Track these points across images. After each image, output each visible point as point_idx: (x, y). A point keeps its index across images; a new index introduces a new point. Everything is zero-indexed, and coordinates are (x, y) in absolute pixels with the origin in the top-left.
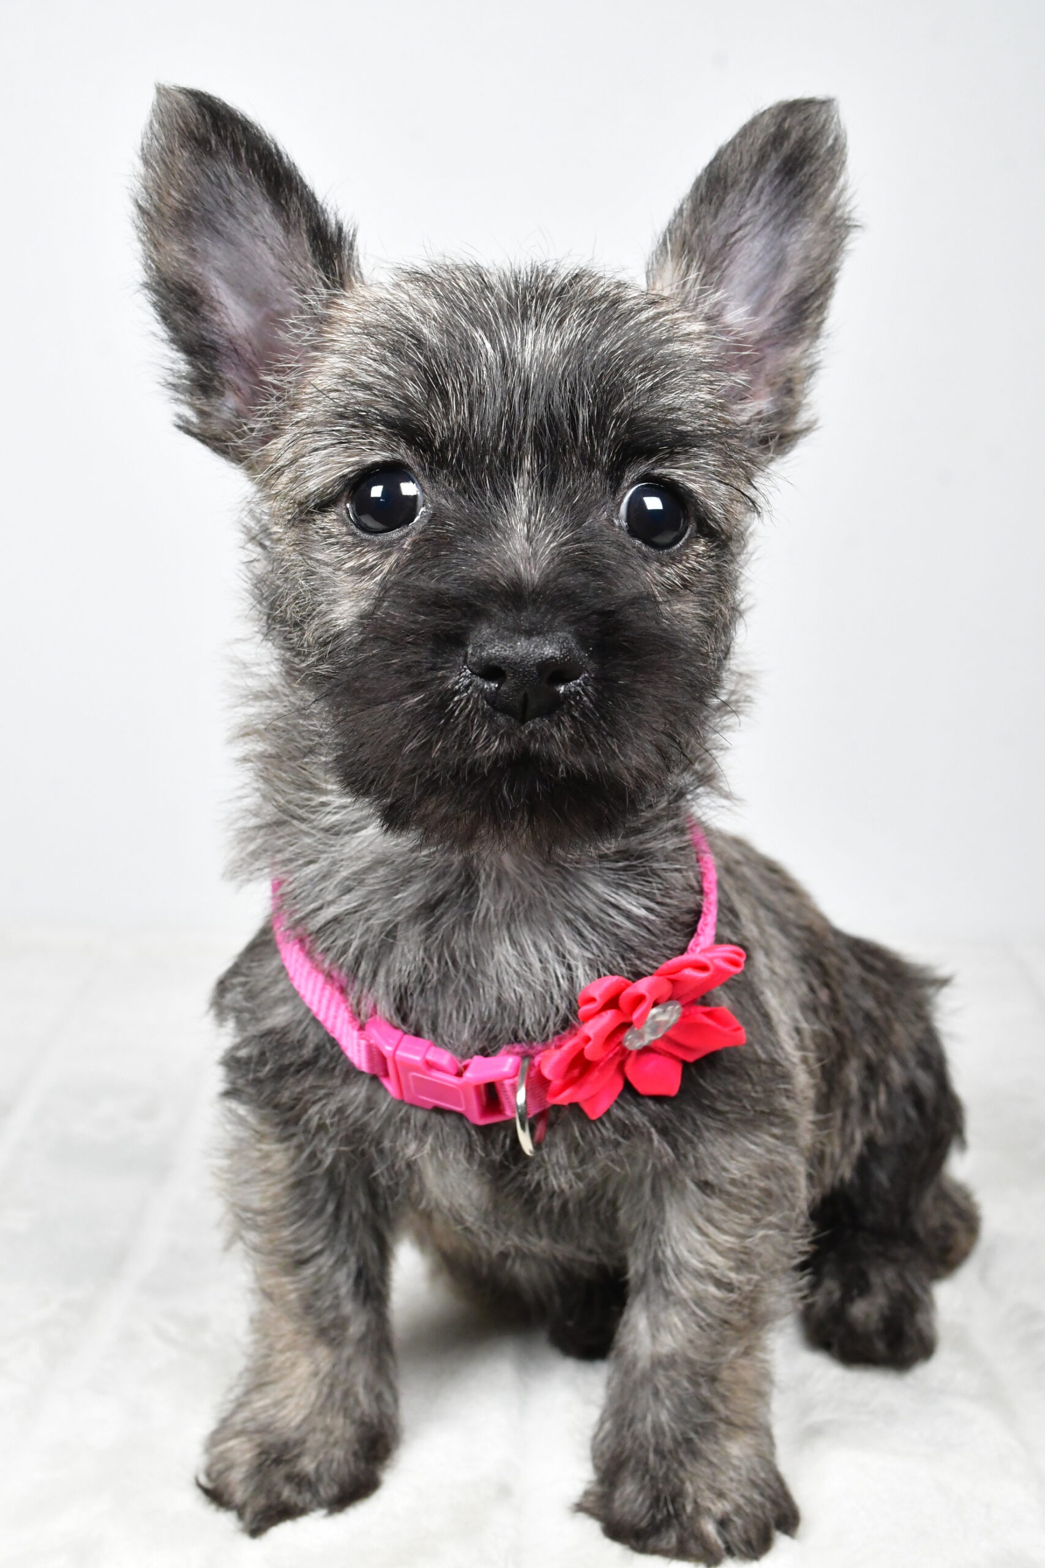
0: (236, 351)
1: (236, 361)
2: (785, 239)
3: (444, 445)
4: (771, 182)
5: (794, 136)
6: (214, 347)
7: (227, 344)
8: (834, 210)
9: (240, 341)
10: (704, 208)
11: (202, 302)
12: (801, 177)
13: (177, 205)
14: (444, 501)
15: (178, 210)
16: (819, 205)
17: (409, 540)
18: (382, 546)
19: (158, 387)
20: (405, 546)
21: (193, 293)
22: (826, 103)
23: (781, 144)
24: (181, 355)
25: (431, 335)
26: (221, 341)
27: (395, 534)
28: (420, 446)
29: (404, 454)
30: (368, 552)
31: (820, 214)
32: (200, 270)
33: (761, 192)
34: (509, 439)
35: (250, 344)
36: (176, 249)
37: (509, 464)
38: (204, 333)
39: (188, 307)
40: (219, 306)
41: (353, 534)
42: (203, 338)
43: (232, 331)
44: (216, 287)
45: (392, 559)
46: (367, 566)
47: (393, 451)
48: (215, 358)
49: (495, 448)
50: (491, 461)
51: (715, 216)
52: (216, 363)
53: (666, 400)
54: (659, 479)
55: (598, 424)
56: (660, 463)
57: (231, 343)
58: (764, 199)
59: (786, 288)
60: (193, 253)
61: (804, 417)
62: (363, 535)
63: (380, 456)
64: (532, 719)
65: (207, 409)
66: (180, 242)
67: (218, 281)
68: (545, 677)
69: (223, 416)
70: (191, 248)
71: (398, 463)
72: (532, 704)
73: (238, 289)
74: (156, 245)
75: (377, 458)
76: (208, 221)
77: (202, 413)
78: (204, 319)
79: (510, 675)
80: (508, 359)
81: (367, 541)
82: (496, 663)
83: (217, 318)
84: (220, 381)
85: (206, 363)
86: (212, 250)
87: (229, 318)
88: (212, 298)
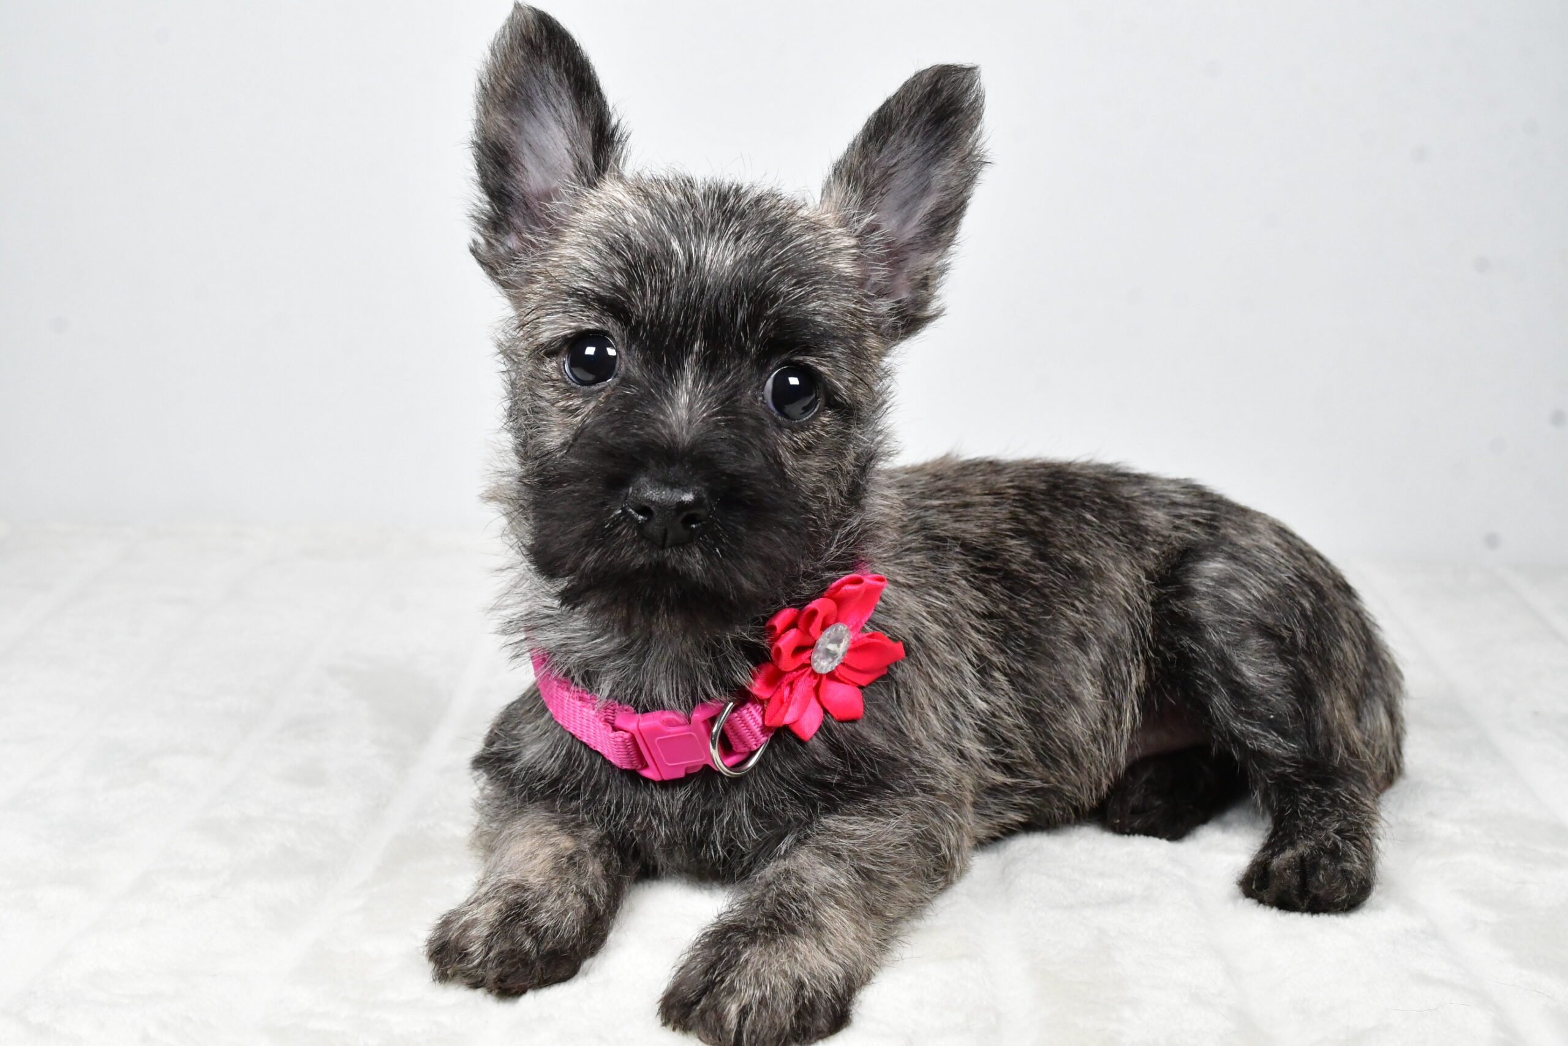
0: (525, 203)
2: (931, 170)
3: (638, 325)
4: (924, 128)
5: (945, 94)
6: (510, 196)
8: (972, 150)
10: (870, 146)
11: (510, 162)
12: (947, 127)
13: (507, 87)
14: (632, 368)
15: (507, 91)
16: (959, 148)
17: (604, 394)
18: (585, 394)
19: (465, 217)
20: (601, 399)
21: (505, 153)
22: (970, 70)
23: (934, 100)
24: (487, 198)
25: (641, 239)
27: (595, 387)
28: (621, 321)
29: (611, 326)
30: (575, 397)
31: (959, 156)
32: (514, 138)
33: (917, 134)
34: (685, 327)
36: (500, 119)
37: (681, 347)
38: (505, 184)
39: (498, 163)
40: (522, 168)
41: (566, 382)
42: (502, 187)
43: (526, 188)
44: (523, 154)
45: (591, 405)
46: (573, 407)
47: (604, 323)
48: (508, 205)
49: (674, 332)
50: (669, 342)
51: (880, 151)
52: (509, 209)
53: (810, 306)
54: (798, 363)
55: (752, 321)
56: (798, 353)
57: (524, 197)
58: (917, 140)
59: (928, 208)
60: (513, 124)
61: (933, 306)
62: (573, 384)
63: (593, 325)
64: (671, 546)
65: (493, 241)
66: (504, 114)
67: (526, 150)
68: (680, 518)
69: (501, 250)
70: (510, 120)
71: (606, 333)
72: (670, 536)
73: (541, 161)
74: (487, 113)
75: (590, 327)
76: (529, 104)
77: (489, 244)
78: (507, 174)
79: (656, 513)
80: (692, 264)
81: (575, 388)
82: (647, 504)
83: (518, 177)
84: (508, 223)
85: (501, 207)
86: (526, 126)
87: (527, 178)
88: (518, 161)
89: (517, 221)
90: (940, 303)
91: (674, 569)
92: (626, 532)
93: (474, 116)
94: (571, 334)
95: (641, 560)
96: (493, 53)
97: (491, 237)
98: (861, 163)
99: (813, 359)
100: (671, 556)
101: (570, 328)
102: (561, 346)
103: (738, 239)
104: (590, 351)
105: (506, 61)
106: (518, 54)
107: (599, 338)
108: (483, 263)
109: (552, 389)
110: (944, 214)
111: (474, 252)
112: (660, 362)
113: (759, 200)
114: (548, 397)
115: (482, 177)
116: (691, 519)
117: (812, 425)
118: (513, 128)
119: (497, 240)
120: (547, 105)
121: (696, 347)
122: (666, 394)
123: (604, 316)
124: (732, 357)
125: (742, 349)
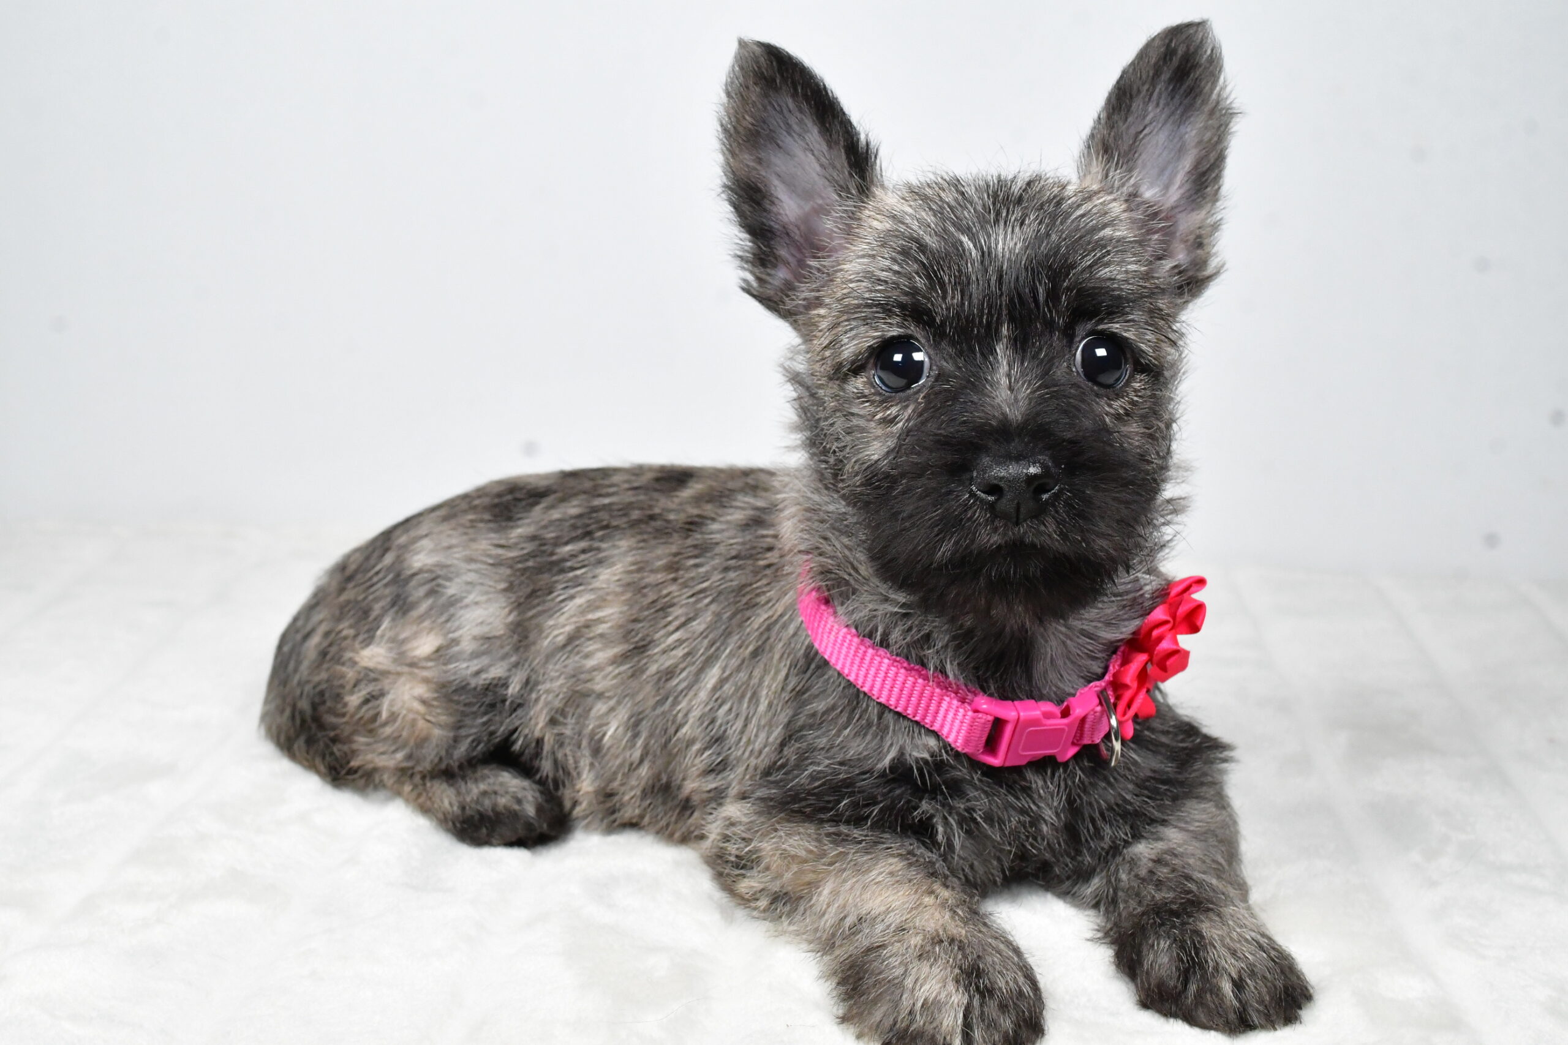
0: (788, 234)
1: (788, 242)
2: (1182, 129)
3: (943, 323)
4: (1166, 88)
5: (1180, 52)
6: (771, 230)
7: (781, 229)
8: (1218, 103)
9: (791, 227)
10: (1115, 117)
11: (764, 197)
12: (1189, 82)
13: (749, 126)
14: (945, 364)
15: (750, 130)
16: (1205, 102)
17: (920, 395)
18: (902, 400)
20: (920, 400)
21: (758, 190)
22: (1201, 25)
23: (1171, 60)
24: (747, 236)
25: (931, 241)
26: (777, 226)
27: (911, 391)
28: (925, 324)
29: (913, 330)
30: (892, 406)
31: (1207, 108)
32: (763, 173)
33: (1159, 97)
34: (989, 315)
35: (799, 229)
36: (747, 158)
37: (990, 335)
38: (764, 220)
39: (754, 202)
40: (776, 201)
41: (879, 394)
42: (763, 224)
43: (785, 219)
44: (775, 186)
45: (910, 410)
46: (892, 416)
47: (907, 328)
48: (772, 239)
49: (981, 322)
50: (978, 331)
51: (1126, 120)
52: (772, 243)
53: (1105, 272)
54: (1102, 332)
55: (1053, 295)
56: (1101, 321)
57: (784, 227)
58: (1162, 102)
59: (1188, 166)
60: (759, 161)
61: (1213, 264)
62: (887, 394)
63: (895, 332)
64: (1025, 521)
65: (764, 276)
66: (749, 152)
67: (776, 182)
68: (1031, 489)
69: (774, 283)
70: (757, 157)
71: (911, 337)
72: (1022, 510)
73: (792, 188)
74: (734, 155)
75: (895, 334)
76: (773, 138)
77: (759, 279)
78: (765, 210)
79: (1006, 490)
80: (986, 255)
81: (890, 397)
82: (996, 482)
83: (775, 209)
84: (775, 257)
85: (766, 243)
86: (773, 159)
87: (784, 210)
88: (772, 195)
89: (783, 252)
90: (1219, 259)
91: (1032, 543)
92: (978, 515)
94: (877, 344)
95: (996, 539)
96: (728, 94)
97: (760, 272)
98: (1109, 134)
99: (1117, 326)
100: (1028, 531)
101: (874, 338)
102: (868, 358)
103: (1022, 224)
104: (898, 357)
105: (744, 101)
106: (754, 92)
107: (904, 344)
109: (867, 404)
110: (1204, 169)
111: (748, 290)
112: (973, 351)
113: (1029, 184)
114: (863, 413)
115: (740, 216)
116: (1041, 491)
117: (1126, 392)
118: (760, 164)
119: (769, 275)
120: (791, 135)
121: (1005, 331)
122: (986, 380)
123: (906, 320)
124: (1041, 335)
125: (1050, 325)
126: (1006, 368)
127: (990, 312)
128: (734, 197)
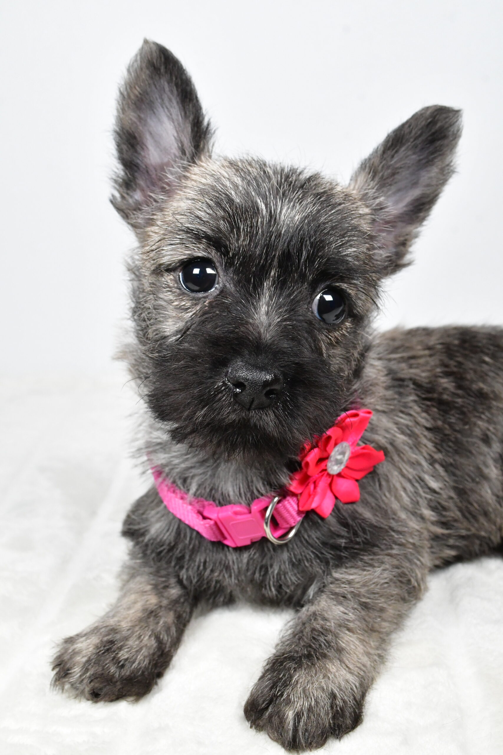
0: (147, 172)
1: (146, 176)
2: (420, 172)
3: (234, 256)
5: (439, 125)
6: (137, 166)
7: (144, 167)
9: (151, 168)
10: (388, 153)
11: (138, 144)
12: (436, 145)
13: (137, 93)
14: (229, 285)
15: (137, 97)
16: (442, 161)
17: (208, 300)
18: (194, 299)
20: (206, 302)
21: (135, 138)
22: (457, 112)
23: (432, 128)
24: (120, 167)
25: (236, 197)
27: (201, 295)
28: (222, 253)
29: (213, 255)
30: (186, 300)
31: (441, 166)
32: (141, 128)
34: (266, 259)
35: (155, 170)
36: (132, 115)
37: (264, 272)
38: (134, 158)
39: (130, 144)
40: (144, 147)
42: (133, 161)
43: (148, 162)
45: (198, 307)
46: (186, 307)
47: (209, 253)
48: (136, 172)
49: (259, 263)
50: (256, 269)
51: (393, 157)
52: (136, 174)
53: (347, 251)
55: (311, 258)
56: (336, 281)
57: (146, 167)
59: (415, 196)
60: (140, 119)
61: (407, 258)
62: (185, 291)
63: (201, 254)
64: (254, 409)
65: (125, 195)
66: (134, 112)
67: (148, 136)
68: (264, 392)
69: (131, 201)
70: (139, 116)
71: (210, 260)
72: (256, 403)
73: (157, 143)
74: (123, 110)
75: (199, 255)
76: (151, 106)
77: (122, 196)
78: (136, 151)
79: (248, 387)
80: (272, 217)
81: (186, 294)
82: (242, 381)
83: (143, 153)
84: (136, 184)
85: (132, 173)
86: (149, 120)
87: (149, 155)
88: (143, 143)
89: (142, 183)
91: (255, 425)
92: (225, 398)
93: (115, 113)
94: (186, 258)
95: (233, 417)
97: (124, 192)
98: (381, 163)
99: (346, 285)
100: (254, 416)
101: (185, 255)
102: (179, 266)
103: (301, 203)
104: (196, 271)
105: (137, 77)
106: (145, 73)
107: (204, 262)
108: (119, 210)
109: (169, 293)
110: (423, 202)
111: (113, 202)
112: (249, 281)
114: (166, 298)
115: (119, 153)
116: (271, 392)
117: (341, 327)
118: (140, 122)
119: (128, 194)
120: (163, 107)
121: (272, 273)
122: (253, 304)
123: (209, 248)
124: (296, 282)
125: (303, 277)
126: (267, 298)
127: (266, 258)
128: (118, 139)
